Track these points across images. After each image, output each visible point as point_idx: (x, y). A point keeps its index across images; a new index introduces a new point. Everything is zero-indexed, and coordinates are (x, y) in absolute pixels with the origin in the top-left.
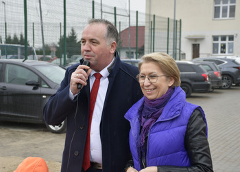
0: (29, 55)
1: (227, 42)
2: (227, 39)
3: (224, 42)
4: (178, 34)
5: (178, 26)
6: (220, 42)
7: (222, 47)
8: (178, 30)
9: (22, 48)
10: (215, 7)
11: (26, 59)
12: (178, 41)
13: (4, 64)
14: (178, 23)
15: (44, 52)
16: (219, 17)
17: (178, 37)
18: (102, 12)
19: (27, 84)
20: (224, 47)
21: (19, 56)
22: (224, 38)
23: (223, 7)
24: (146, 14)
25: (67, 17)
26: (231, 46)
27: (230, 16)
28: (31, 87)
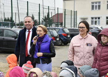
0: (13, 26)
1: (97, 20)
2: (97, 18)
3: (96, 20)
4: (76, 17)
5: (76, 14)
6: (94, 20)
7: (95, 22)
8: (76, 15)
9: (10, 23)
10: (92, 5)
11: (12, 27)
12: (76, 20)
13: (3, 30)
14: (76, 12)
15: (19, 25)
16: (94, 9)
17: (76, 18)
18: (43, 8)
19: (12, 37)
20: (96, 22)
21: (10, 26)
22: (96, 18)
23: (95, 5)
24: (63, 9)
25: (29, 10)
26: (99, 22)
27: (98, 9)
28: (14, 38)
